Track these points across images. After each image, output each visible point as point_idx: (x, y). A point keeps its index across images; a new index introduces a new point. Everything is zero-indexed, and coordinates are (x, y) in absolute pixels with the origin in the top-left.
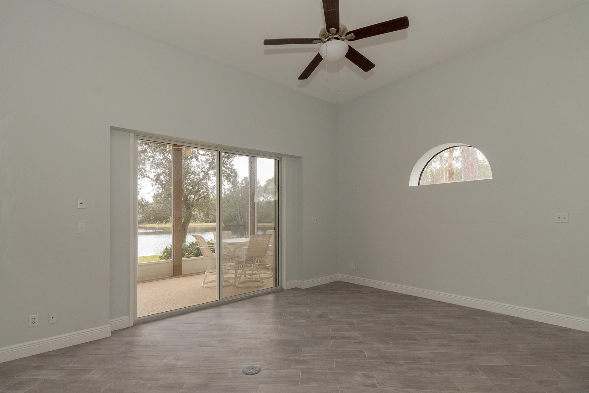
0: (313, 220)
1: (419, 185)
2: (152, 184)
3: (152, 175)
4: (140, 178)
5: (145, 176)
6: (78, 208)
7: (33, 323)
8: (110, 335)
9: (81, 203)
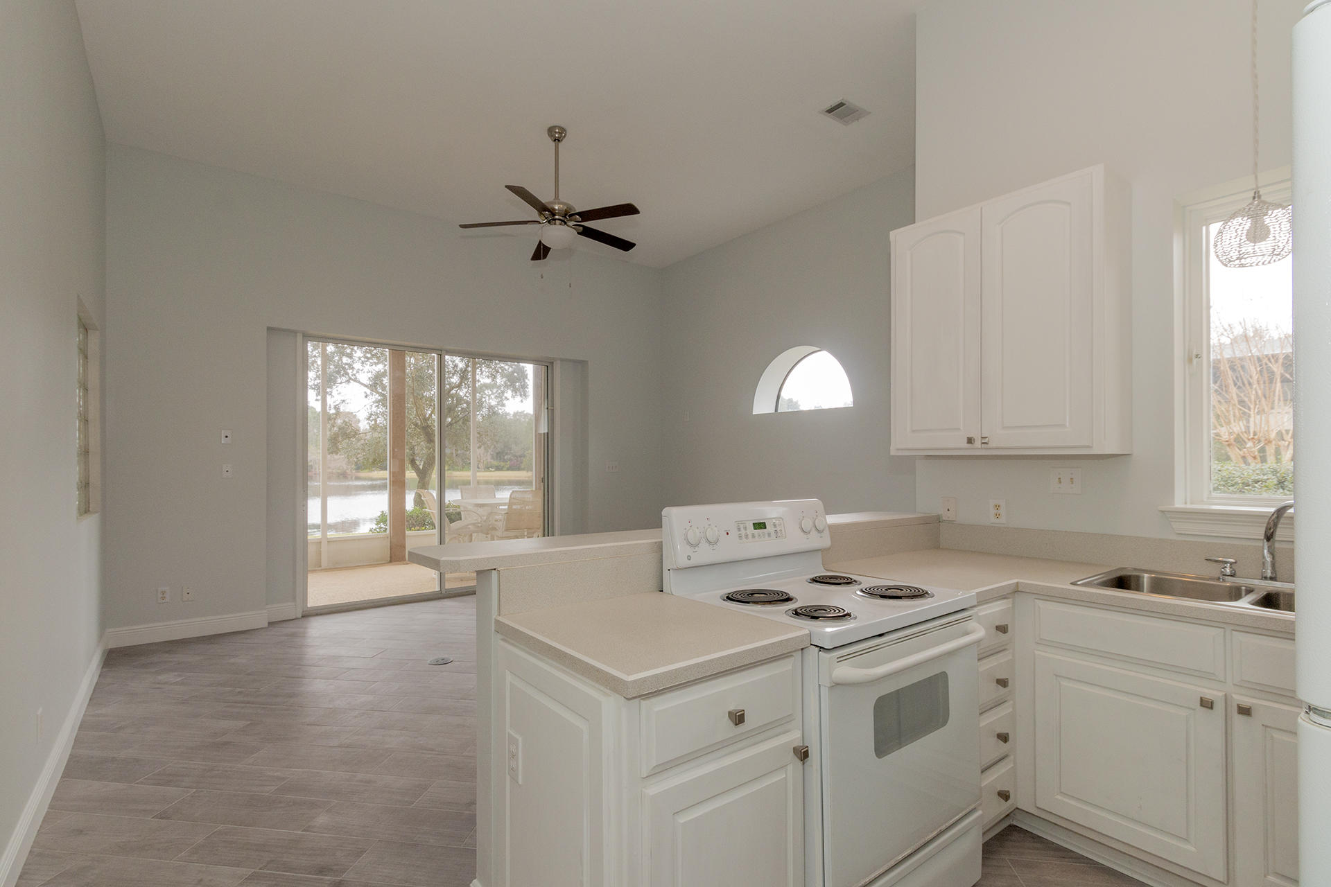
0: (609, 467)
1: (776, 410)
2: (365, 393)
3: (364, 377)
4: (341, 383)
5: (350, 378)
6: (222, 442)
7: (163, 598)
8: (266, 625)
9: (227, 437)
